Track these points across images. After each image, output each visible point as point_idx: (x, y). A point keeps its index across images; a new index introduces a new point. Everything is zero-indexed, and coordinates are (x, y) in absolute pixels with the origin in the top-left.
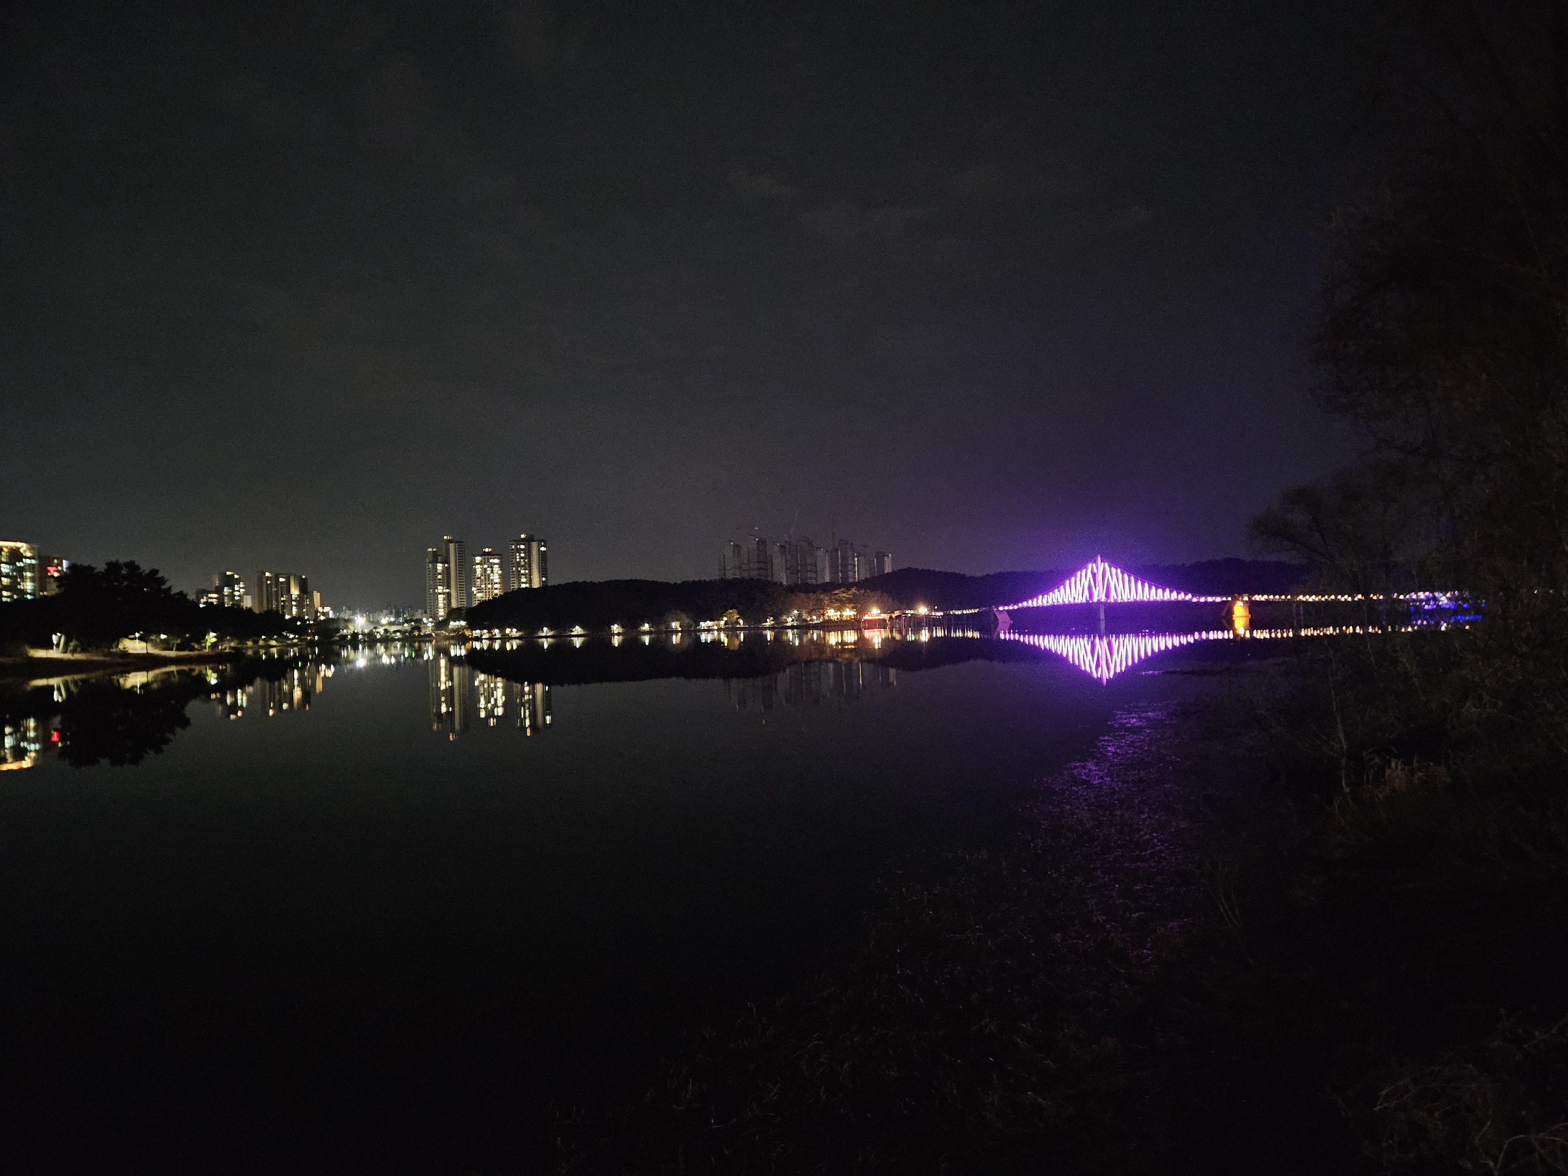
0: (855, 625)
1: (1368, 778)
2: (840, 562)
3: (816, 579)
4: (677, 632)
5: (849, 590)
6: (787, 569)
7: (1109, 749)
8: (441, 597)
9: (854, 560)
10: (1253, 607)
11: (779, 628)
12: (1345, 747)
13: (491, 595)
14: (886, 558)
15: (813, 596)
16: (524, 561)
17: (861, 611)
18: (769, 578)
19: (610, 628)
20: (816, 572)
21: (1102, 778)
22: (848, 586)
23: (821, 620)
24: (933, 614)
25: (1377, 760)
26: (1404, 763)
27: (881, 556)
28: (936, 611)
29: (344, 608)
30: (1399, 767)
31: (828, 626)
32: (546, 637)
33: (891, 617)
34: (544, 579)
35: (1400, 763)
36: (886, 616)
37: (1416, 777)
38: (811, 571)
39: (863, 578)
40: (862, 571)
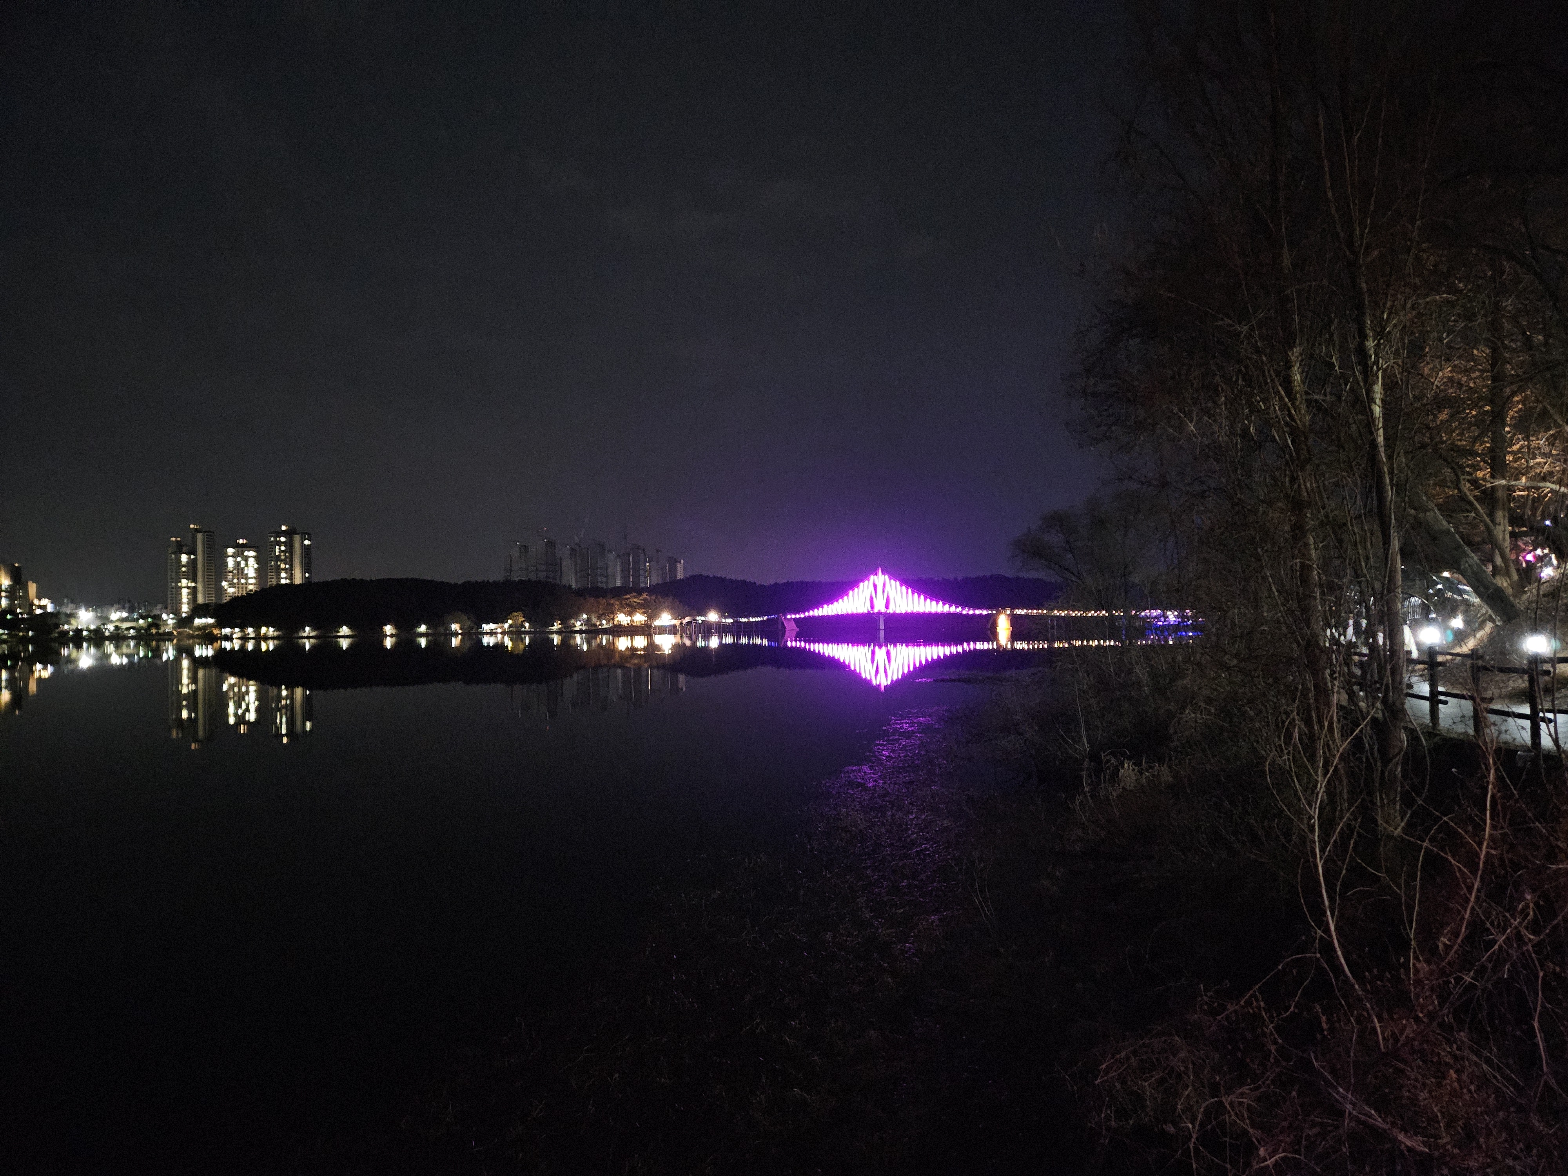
0: (646, 630)
1: (1105, 777)
2: (631, 566)
3: (607, 583)
4: (456, 634)
5: (640, 594)
6: (576, 572)
7: (884, 753)
8: (185, 592)
9: (646, 566)
10: (1015, 620)
11: (567, 633)
12: (1088, 749)
13: (244, 589)
14: (678, 565)
15: (603, 601)
16: (285, 555)
17: (652, 616)
18: (558, 582)
19: (382, 629)
20: (607, 577)
21: (875, 781)
22: (639, 592)
23: (611, 625)
24: (724, 620)
25: (1113, 761)
26: (1134, 764)
27: (674, 562)
28: (725, 617)
29: (65, 601)
30: (1131, 767)
31: (618, 631)
32: (308, 638)
33: (681, 624)
34: (307, 575)
35: (1131, 764)
36: (677, 622)
37: (1144, 776)
38: (601, 575)
39: (654, 582)
40: (654, 575)
